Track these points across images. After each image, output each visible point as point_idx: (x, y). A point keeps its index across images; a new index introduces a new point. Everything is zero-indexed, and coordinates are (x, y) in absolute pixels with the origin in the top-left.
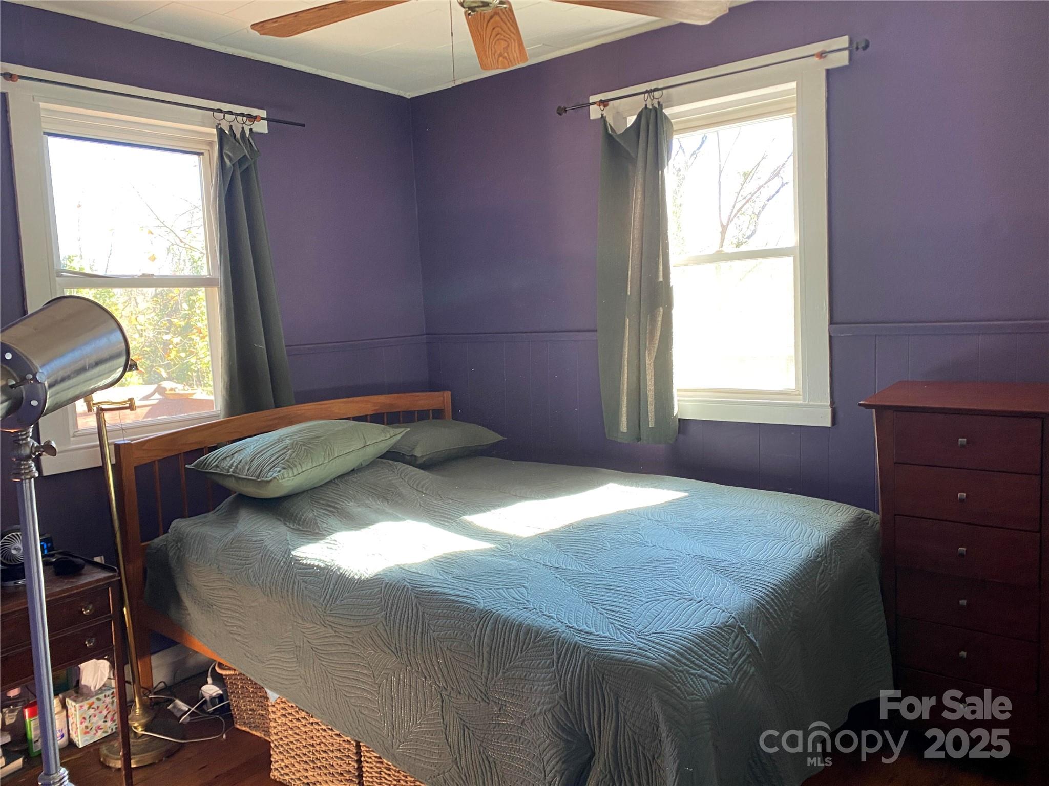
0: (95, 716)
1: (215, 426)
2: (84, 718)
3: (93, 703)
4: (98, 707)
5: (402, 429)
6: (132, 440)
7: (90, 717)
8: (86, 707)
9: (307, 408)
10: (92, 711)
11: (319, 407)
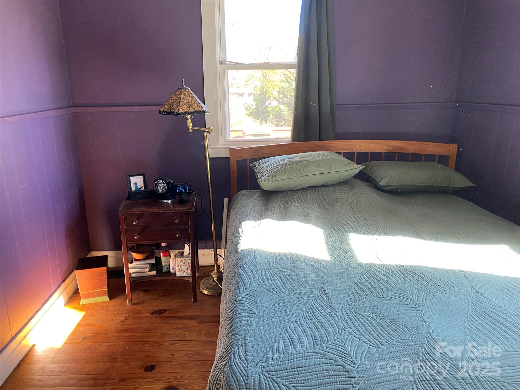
0: (183, 266)
1: (280, 147)
2: (178, 265)
3: (183, 260)
4: (185, 263)
5: (360, 166)
6: (237, 148)
7: (181, 266)
8: (179, 261)
9: (338, 143)
10: (182, 264)
11: (347, 143)
